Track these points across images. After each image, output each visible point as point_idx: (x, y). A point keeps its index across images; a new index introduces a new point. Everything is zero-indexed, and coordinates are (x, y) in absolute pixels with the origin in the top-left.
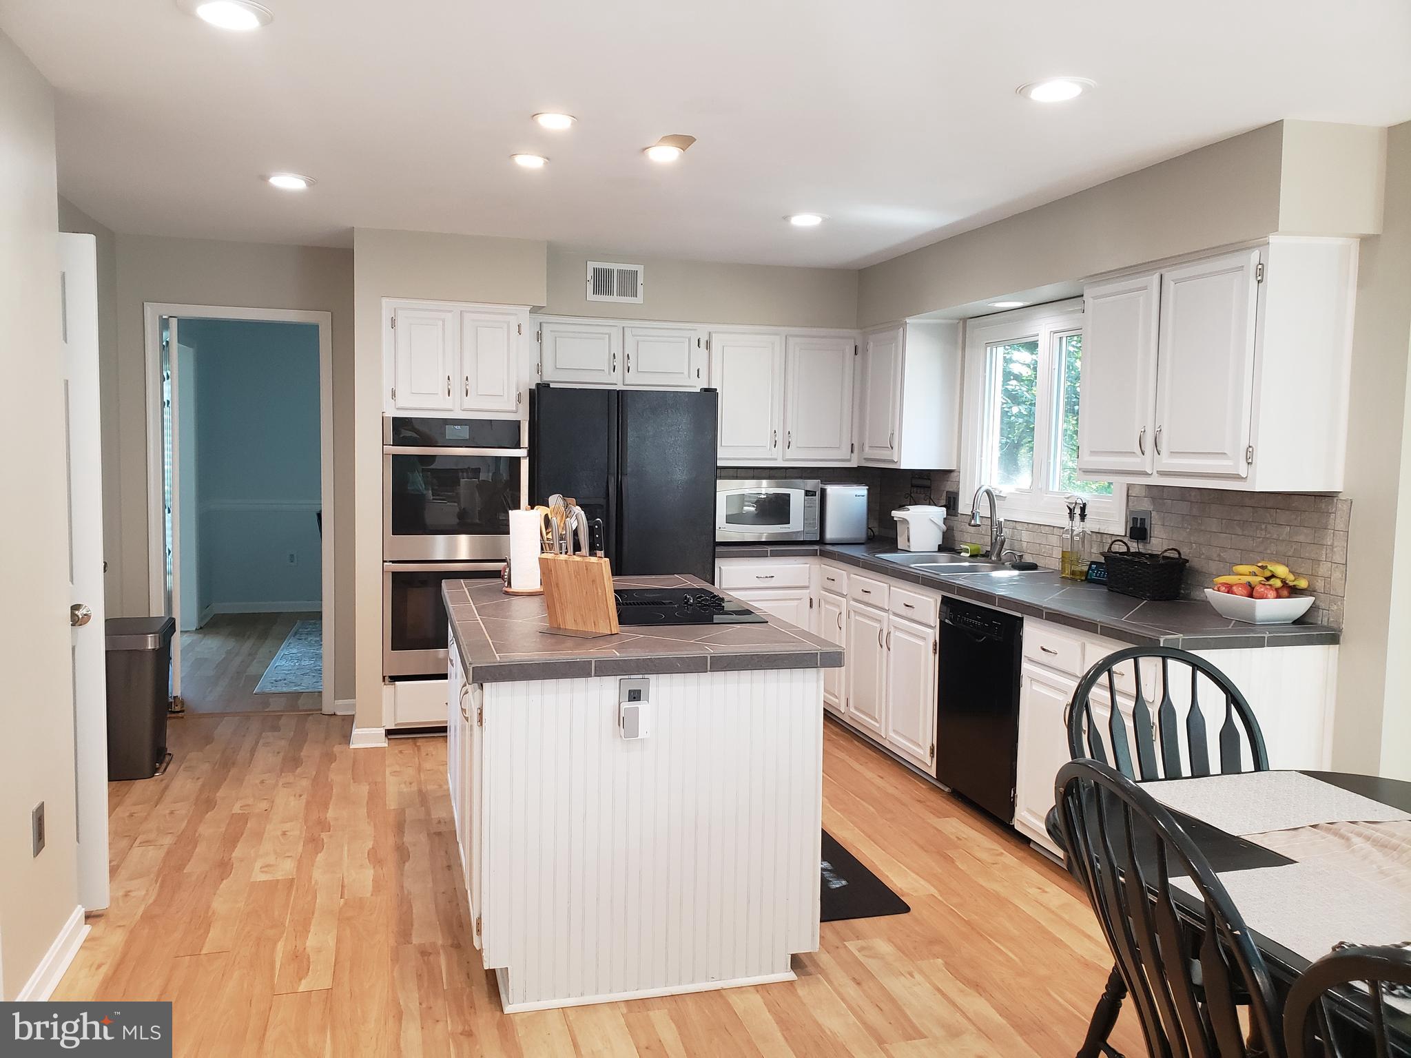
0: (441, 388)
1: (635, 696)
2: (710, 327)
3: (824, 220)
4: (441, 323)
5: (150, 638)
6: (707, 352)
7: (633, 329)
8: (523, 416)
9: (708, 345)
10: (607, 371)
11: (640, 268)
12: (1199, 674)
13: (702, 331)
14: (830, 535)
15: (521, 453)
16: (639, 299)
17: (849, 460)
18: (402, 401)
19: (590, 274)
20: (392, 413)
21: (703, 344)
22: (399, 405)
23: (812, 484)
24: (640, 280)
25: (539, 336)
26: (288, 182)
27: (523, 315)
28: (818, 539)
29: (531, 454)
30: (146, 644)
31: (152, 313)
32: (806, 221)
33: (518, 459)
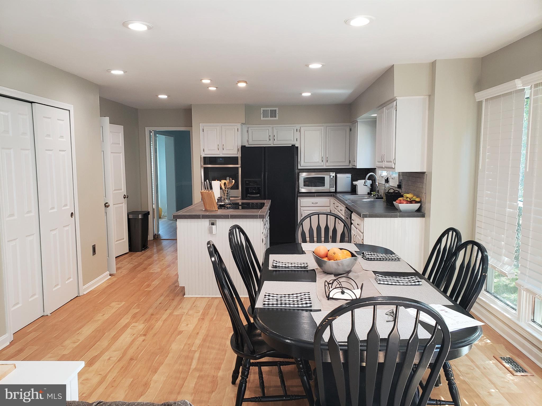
0: (216, 149)
1: (213, 224)
2: (301, 125)
3: (312, 94)
4: (216, 130)
5: (140, 216)
6: (299, 133)
7: (276, 127)
8: (239, 155)
9: (300, 131)
10: (268, 140)
11: (277, 109)
12: (337, 219)
13: (298, 127)
14: (338, 190)
15: (239, 166)
16: (277, 118)
17: (349, 166)
18: (206, 152)
19: (262, 111)
20: (203, 155)
21: (298, 130)
22: (205, 153)
23: (333, 174)
24: (277, 112)
25: (248, 131)
26: (163, 97)
27: (239, 126)
28: (334, 191)
29: (242, 167)
30: (139, 217)
31: (147, 129)
32: (306, 94)
33: (238, 168)
